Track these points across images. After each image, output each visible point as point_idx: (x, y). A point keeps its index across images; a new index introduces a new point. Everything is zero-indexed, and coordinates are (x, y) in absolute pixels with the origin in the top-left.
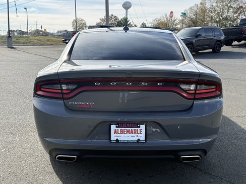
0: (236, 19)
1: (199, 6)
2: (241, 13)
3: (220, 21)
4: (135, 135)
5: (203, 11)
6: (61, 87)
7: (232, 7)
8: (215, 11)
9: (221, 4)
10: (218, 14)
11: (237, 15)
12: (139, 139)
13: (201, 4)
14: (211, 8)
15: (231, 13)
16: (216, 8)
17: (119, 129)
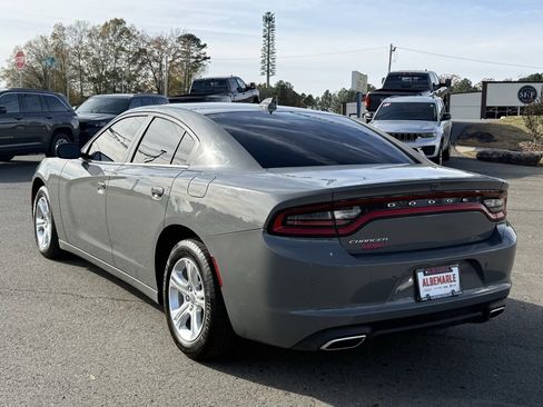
0: (135, 76)
1: (51, 41)
2: (143, 64)
3: (101, 78)
4: (448, 284)
5: (60, 52)
6: (333, 216)
7: (123, 50)
8: (88, 54)
9: (100, 40)
10: (96, 64)
11: (136, 67)
12: (453, 291)
13: (54, 36)
14: (77, 48)
15: (122, 64)
16: (90, 48)
17: (428, 277)
